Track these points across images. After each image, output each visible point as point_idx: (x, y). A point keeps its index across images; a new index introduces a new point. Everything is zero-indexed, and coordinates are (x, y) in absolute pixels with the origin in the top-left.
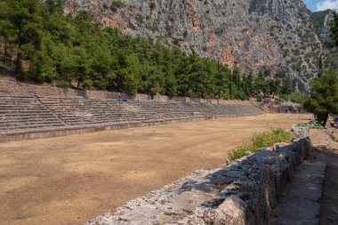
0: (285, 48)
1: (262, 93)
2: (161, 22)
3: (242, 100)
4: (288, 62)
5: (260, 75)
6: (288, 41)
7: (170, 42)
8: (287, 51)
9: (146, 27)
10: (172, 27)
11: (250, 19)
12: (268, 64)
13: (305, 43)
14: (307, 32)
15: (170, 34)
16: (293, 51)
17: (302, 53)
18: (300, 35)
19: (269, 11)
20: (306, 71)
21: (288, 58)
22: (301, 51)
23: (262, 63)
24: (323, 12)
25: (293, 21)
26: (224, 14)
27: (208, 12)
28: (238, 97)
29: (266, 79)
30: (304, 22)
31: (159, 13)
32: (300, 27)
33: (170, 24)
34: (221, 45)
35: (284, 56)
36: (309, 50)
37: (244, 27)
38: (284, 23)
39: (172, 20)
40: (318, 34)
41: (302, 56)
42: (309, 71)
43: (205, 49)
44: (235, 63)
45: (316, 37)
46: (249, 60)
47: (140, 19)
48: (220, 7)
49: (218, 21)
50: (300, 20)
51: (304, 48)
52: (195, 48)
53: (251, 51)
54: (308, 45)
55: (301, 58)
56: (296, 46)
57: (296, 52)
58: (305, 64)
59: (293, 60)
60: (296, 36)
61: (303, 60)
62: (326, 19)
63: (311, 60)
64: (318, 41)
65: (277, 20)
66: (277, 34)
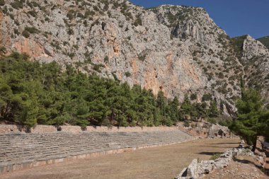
0: (209, 72)
1: (189, 118)
2: (80, 48)
3: (168, 126)
4: (213, 86)
5: (186, 99)
6: (211, 65)
7: (89, 68)
8: (212, 74)
9: (64, 53)
10: (92, 53)
11: (172, 44)
12: (193, 87)
13: (228, 67)
14: (229, 55)
15: (89, 60)
16: (217, 74)
17: (226, 76)
18: (222, 59)
19: (190, 37)
20: (231, 94)
21: (213, 81)
22: (225, 74)
23: (187, 86)
24: (241, 37)
25: (214, 46)
26: (146, 40)
27: (129, 38)
28: (164, 123)
29: (192, 102)
30: (225, 47)
31: (78, 39)
32: (221, 52)
33: (90, 49)
34: (145, 70)
35: (209, 80)
36: (232, 73)
37: (167, 52)
38: (205, 48)
39: (92, 46)
40: (239, 58)
41: (227, 79)
42: (235, 93)
43: (128, 74)
44: (161, 88)
45: (237, 60)
46: (174, 85)
47: (56, 45)
48: (141, 33)
49: (140, 47)
50: (220, 44)
51: (227, 71)
52: (117, 74)
53: (175, 75)
54: (231, 68)
55: (225, 81)
56: (219, 69)
57: (220, 75)
58: (229, 86)
59: (218, 83)
60: (218, 60)
61: (228, 82)
62: (244, 43)
63: (235, 82)
64: (239, 64)
65: (199, 45)
66: (201, 59)
